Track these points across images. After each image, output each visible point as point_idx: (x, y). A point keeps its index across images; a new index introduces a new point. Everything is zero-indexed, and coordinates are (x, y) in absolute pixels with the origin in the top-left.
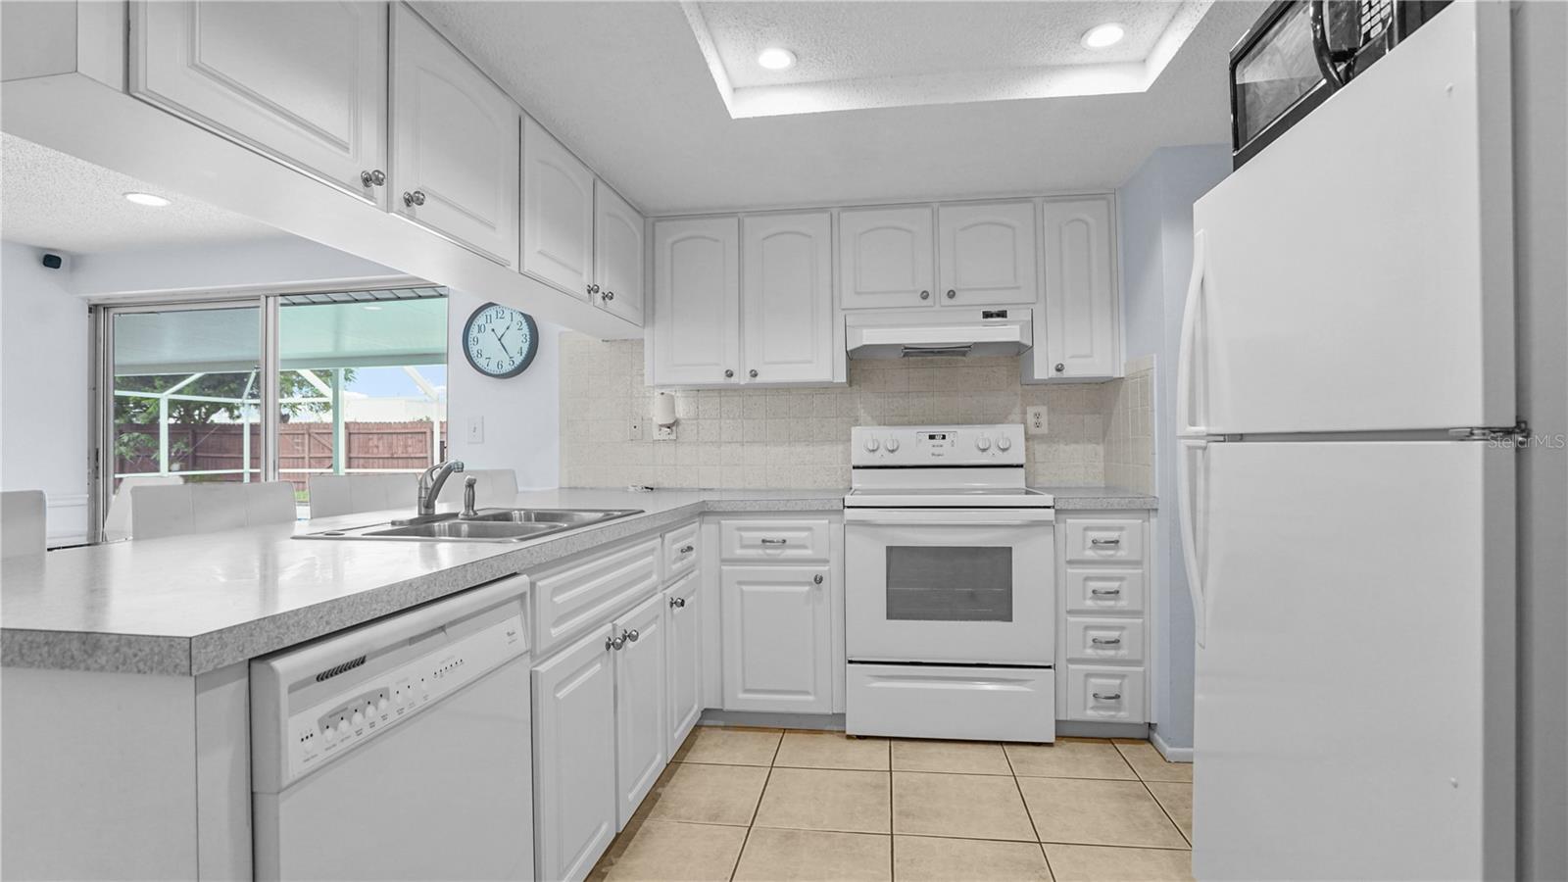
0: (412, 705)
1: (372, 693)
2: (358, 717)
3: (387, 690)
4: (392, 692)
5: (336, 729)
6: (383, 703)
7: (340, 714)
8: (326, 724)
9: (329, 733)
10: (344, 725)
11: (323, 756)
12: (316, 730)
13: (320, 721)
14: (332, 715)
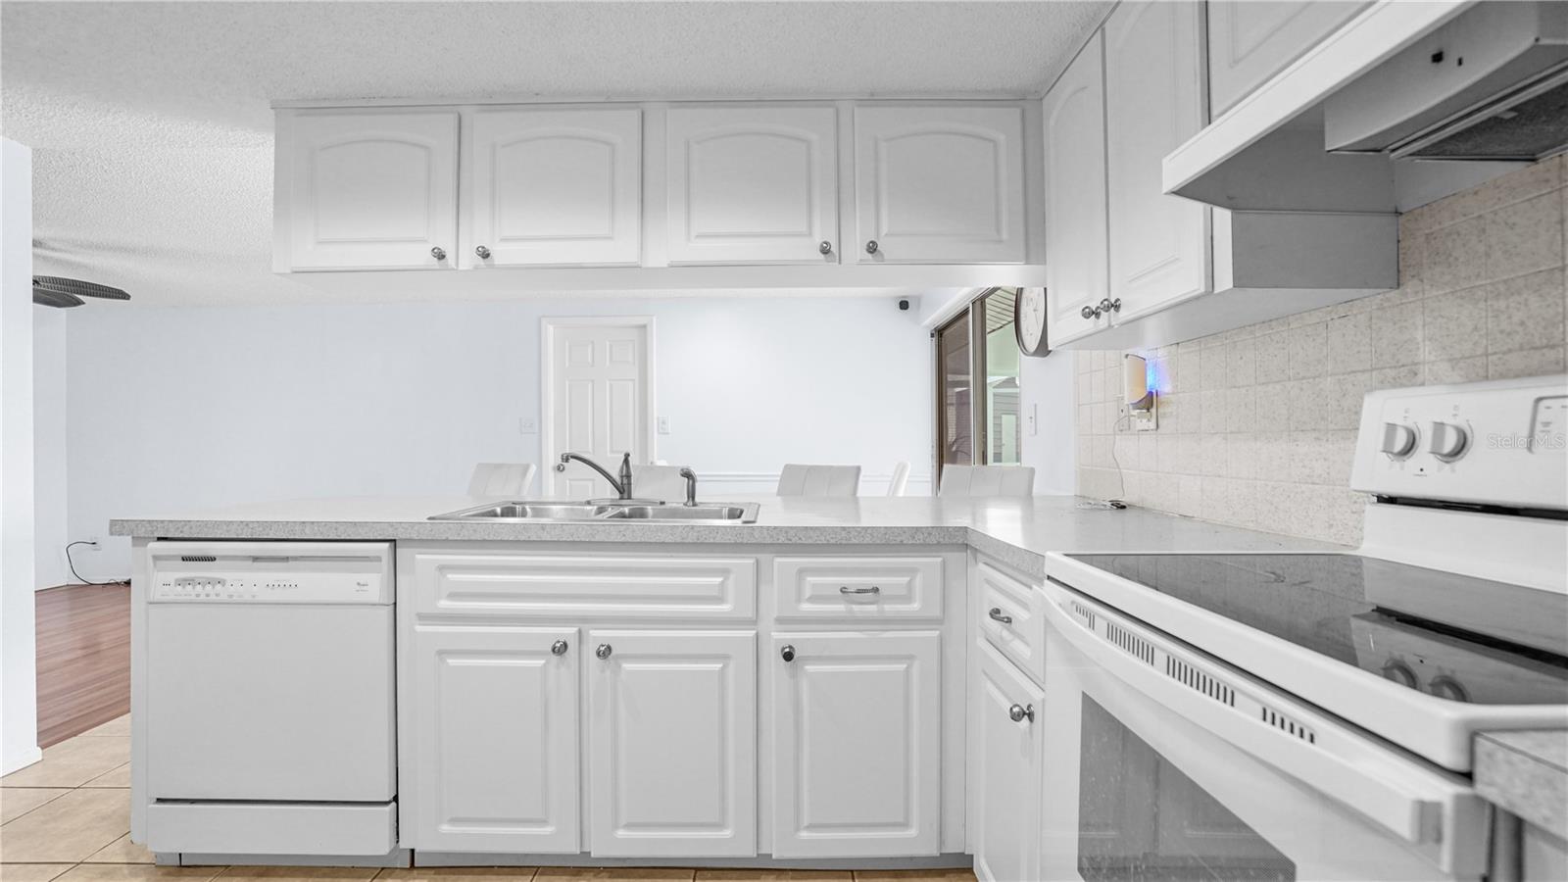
0: (240, 596)
1: (214, 579)
2: (199, 587)
3: (224, 581)
4: (228, 584)
5: (184, 587)
6: (219, 587)
7: (189, 582)
8: (180, 583)
9: (179, 588)
10: (189, 588)
11: (171, 598)
12: (172, 584)
13: (177, 580)
14: (185, 580)
